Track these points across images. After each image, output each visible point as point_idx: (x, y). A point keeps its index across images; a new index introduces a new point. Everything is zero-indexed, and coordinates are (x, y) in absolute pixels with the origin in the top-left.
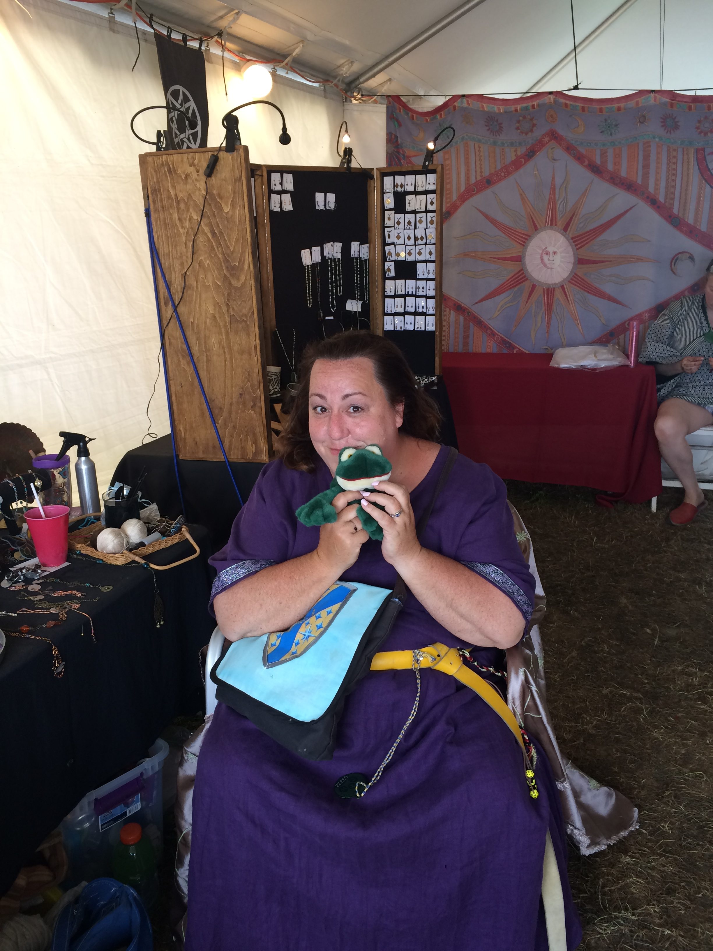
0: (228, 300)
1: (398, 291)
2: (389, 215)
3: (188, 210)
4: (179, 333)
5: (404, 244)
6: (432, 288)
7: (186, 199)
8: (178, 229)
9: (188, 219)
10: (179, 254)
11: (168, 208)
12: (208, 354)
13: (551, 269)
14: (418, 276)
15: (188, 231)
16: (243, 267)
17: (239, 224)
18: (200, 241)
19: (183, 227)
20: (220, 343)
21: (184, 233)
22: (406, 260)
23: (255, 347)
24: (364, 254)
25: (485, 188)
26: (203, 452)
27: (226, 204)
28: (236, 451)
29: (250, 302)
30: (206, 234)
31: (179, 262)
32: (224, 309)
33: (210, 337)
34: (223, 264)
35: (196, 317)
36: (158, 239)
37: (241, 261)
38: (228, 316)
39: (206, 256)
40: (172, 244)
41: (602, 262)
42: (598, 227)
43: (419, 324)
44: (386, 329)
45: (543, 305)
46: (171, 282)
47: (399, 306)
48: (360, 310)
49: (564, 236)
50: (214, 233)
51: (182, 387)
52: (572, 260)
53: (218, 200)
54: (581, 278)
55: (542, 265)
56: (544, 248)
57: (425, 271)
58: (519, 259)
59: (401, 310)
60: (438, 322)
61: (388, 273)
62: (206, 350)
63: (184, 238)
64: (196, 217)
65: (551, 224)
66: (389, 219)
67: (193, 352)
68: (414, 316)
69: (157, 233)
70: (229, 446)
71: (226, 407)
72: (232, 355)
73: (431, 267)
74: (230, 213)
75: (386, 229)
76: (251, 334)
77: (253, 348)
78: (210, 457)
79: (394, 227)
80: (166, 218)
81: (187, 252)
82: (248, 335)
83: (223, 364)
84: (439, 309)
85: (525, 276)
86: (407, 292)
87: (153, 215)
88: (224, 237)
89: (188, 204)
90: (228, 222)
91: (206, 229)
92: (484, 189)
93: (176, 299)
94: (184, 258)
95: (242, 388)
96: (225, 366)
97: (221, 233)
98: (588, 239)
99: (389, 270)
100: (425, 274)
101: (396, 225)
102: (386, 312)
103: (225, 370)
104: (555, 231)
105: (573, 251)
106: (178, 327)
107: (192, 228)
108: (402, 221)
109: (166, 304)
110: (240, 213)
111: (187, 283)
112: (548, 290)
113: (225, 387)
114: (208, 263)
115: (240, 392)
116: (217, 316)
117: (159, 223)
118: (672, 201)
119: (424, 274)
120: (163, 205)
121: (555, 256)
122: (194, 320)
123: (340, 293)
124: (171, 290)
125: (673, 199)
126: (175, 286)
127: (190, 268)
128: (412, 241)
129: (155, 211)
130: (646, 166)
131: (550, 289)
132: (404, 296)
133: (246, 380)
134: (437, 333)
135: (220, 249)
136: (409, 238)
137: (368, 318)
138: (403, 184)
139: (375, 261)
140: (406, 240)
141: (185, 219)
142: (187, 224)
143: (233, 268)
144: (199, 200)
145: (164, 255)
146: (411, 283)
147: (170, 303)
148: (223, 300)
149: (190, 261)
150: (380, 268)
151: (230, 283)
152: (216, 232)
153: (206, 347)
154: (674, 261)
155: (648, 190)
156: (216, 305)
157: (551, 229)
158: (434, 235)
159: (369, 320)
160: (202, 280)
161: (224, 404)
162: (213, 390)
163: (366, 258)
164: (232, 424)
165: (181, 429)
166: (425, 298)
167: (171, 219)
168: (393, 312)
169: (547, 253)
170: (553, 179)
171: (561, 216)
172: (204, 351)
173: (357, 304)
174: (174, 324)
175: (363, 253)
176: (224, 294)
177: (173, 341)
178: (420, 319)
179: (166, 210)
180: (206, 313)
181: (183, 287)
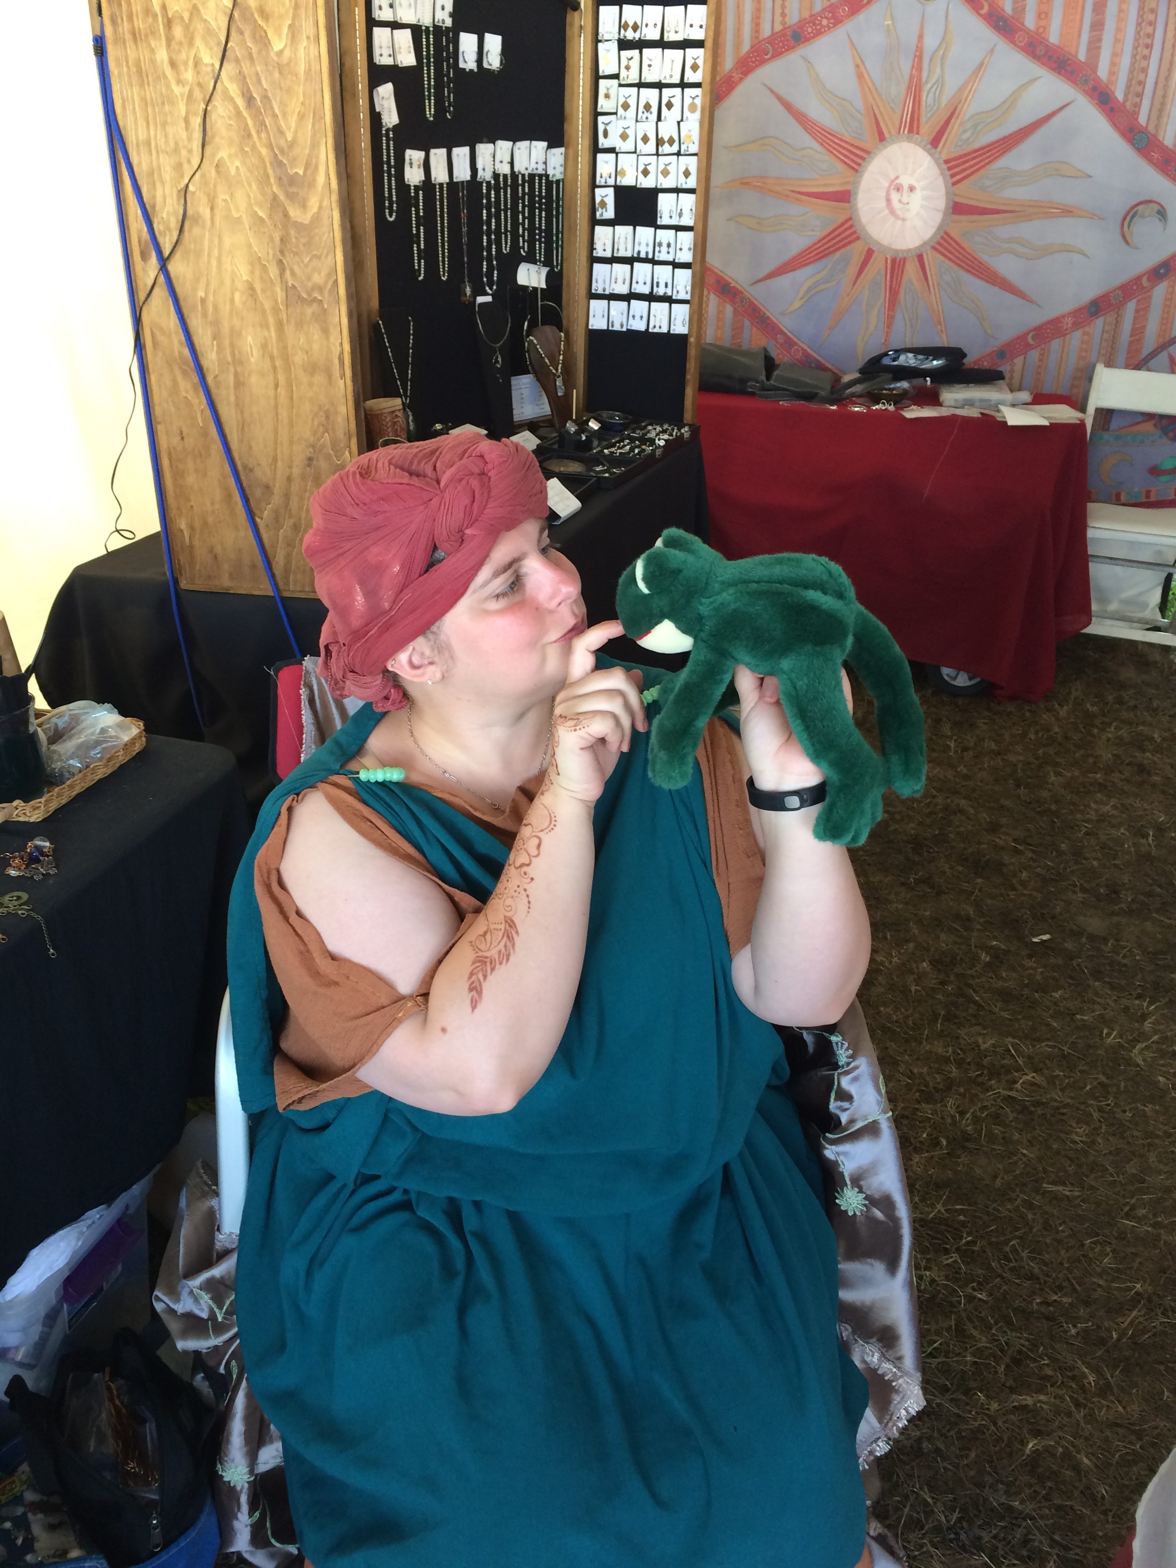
0: (282, 252)
1: (618, 250)
2: (608, 89)
3: (191, 43)
4: (173, 320)
5: (635, 152)
6: (685, 247)
7: (186, 16)
8: (168, 86)
9: (191, 63)
10: (172, 144)
11: (146, 36)
12: (239, 369)
13: (904, 220)
14: (659, 219)
15: (191, 92)
16: (314, 180)
17: (306, 80)
18: (219, 116)
19: (179, 82)
20: (264, 346)
21: (182, 95)
22: (638, 186)
23: (339, 358)
24: (555, 168)
25: (790, 48)
26: (231, 575)
27: (278, 31)
28: (299, 576)
29: (330, 260)
30: (232, 100)
31: (172, 162)
32: (273, 272)
33: (243, 333)
34: (270, 171)
35: (212, 287)
36: (124, 107)
37: (310, 166)
38: (282, 289)
39: (233, 151)
40: (155, 118)
41: (997, 212)
42: (998, 141)
43: (658, 319)
44: (592, 325)
45: (883, 290)
46: (154, 207)
47: (620, 281)
48: (544, 286)
49: (931, 155)
50: (250, 100)
51: (183, 438)
52: (941, 203)
53: (260, 22)
54: (956, 242)
55: (887, 212)
56: (893, 177)
57: (674, 209)
58: (844, 197)
59: (623, 290)
60: (696, 317)
61: (600, 210)
62: (233, 362)
63: (182, 108)
64: (210, 59)
65: (911, 131)
66: (607, 96)
67: (205, 363)
68: (647, 303)
69: (122, 92)
70: (285, 565)
71: (277, 485)
72: (290, 374)
73: (688, 201)
74: (287, 53)
75: (601, 119)
76: (332, 329)
77: (336, 361)
78: (244, 588)
79: (616, 113)
80: (142, 57)
81: (190, 139)
82: (326, 331)
83: (271, 393)
84: (697, 292)
85: (855, 232)
86: (636, 251)
87: (112, 51)
88: (272, 109)
89: (191, 29)
90: (280, 73)
91: (233, 89)
92: (787, 50)
93: (167, 245)
94: (184, 153)
95: (313, 447)
96: (276, 398)
97: (265, 98)
98: (976, 164)
99: (603, 204)
100: (674, 216)
101: (621, 111)
102: (593, 291)
103: (276, 407)
104: (916, 144)
105: (946, 187)
106: (172, 308)
107: (199, 85)
108: (632, 102)
109: (144, 256)
110: (309, 54)
111: (190, 212)
112: (894, 261)
113: (276, 443)
114: (237, 168)
115: (309, 455)
116: (258, 287)
117: (125, 69)
118: (1138, 100)
119: (671, 217)
120: (133, 27)
121: (912, 195)
122: (206, 293)
123: (506, 247)
124: (155, 226)
125: (1140, 95)
126: (164, 215)
127: (197, 174)
128: (651, 147)
129: (116, 41)
130: (1098, 26)
131: (898, 260)
132: (630, 261)
133: (321, 429)
134: (692, 340)
135: (263, 135)
136: (645, 139)
137: (559, 302)
138: (639, 24)
139: (577, 184)
140: (640, 143)
141: (186, 63)
142: (189, 75)
143: (293, 180)
144: (216, 19)
145: (138, 146)
146: (645, 233)
147: (154, 254)
148: (271, 252)
149: (196, 162)
150: (586, 200)
151: (286, 215)
152: (255, 95)
153: (233, 354)
154: (1128, 219)
155: (1096, 74)
156: (256, 262)
157: (909, 140)
158: (695, 135)
159: (560, 306)
160: (223, 204)
161: (275, 478)
162: (251, 448)
163: (559, 176)
164: (292, 521)
165: (183, 526)
166: (671, 267)
167: (153, 61)
168: (607, 292)
169: (898, 189)
170: (921, 37)
171: (929, 115)
172: (229, 363)
173: (539, 273)
174: (160, 299)
175: (552, 166)
176: (272, 239)
177: (160, 338)
178: (661, 309)
179: (141, 39)
180: (233, 281)
181: (181, 218)
